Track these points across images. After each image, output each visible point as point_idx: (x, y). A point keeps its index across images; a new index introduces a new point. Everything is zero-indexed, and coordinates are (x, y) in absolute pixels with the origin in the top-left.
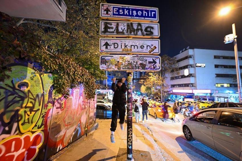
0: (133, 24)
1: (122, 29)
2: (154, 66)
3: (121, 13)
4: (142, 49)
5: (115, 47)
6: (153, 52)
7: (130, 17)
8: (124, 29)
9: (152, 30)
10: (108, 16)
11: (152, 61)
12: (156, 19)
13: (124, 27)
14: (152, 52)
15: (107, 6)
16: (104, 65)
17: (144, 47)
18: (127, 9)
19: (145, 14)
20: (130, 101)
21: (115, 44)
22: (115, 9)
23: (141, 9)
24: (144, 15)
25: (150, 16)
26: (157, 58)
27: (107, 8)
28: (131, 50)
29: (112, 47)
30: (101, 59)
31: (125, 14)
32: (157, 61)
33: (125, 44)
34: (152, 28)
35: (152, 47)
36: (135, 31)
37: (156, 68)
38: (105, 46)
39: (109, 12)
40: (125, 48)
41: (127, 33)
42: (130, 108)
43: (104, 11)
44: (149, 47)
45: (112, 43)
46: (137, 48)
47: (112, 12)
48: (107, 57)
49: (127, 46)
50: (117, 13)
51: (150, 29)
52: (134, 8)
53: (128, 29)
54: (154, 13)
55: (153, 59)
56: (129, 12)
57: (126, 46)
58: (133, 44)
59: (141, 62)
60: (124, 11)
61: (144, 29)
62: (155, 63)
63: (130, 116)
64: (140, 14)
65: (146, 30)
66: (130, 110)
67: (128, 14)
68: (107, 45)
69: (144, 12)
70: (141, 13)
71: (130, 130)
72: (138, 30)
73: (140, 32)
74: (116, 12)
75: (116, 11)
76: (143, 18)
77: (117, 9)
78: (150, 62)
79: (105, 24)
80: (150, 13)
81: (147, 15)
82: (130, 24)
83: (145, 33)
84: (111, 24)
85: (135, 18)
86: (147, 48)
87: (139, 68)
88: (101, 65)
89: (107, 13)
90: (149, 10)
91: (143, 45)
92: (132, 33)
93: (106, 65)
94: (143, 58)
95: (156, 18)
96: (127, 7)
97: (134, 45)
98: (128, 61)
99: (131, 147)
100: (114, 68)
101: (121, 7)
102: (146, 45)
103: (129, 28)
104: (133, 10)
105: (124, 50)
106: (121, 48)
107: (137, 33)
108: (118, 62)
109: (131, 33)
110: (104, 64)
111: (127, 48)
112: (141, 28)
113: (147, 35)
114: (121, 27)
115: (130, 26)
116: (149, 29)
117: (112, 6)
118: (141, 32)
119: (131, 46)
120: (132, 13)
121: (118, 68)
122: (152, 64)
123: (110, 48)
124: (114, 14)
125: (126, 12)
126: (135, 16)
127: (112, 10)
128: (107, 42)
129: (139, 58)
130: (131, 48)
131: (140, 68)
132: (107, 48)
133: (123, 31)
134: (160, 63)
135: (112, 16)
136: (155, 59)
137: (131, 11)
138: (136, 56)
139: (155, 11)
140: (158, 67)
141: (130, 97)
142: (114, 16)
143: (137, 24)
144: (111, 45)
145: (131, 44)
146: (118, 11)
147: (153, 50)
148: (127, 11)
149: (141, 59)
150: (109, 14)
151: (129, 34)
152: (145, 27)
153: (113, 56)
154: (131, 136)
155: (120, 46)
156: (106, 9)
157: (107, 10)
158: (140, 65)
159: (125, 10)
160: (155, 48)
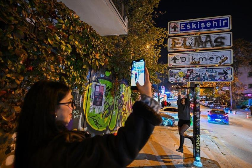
0: (202, 37)
1: (189, 43)
2: (225, 77)
3: (189, 27)
4: (211, 60)
5: (183, 60)
6: (224, 63)
7: (198, 30)
8: (192, 42)
9: (223, 41)
10: (176, 33)
11: (223, 72)
12: (229, 28)
13: (192, 41)
14: (222, 63)
15: (175, 23)
16: (173, 78)
17: (213, 58)
18: (194, 23)
19: (215, 24)
20: (198, 110)
21: (183, 58)
22: (182, 25)
23: (210, 19)
24: (214, 26)
25: (220, 25)
26: (228, 69)
27: (175, 25)
28: (199, 62)
29: (180, 61)
30: (170, 73)
31: (193, 28)
32: (229, 72)
33: (193, 57)
34: (224, 38)
35: (223, 58)
36: (203, 44)
37: (227, 79)
38: (173, 61)
39: (177, 29)
40: (193, 61)
41: (195, 46)
42: (198, 117)
43: (172, 29)
44: (219, 58)
45: (179, 57)
46: (206, 60)
47: (179, 29)
48: (175, 71)
49: (195, 59)
50: (185, 29)
51: (221, 40)
52: (203, 20)
53: (195, 42)
54: (226, 21)
55: (223, 70)
56: (197, 26)
57: (193, 59)
58: (201, 56)
59: (210, 74)
60: (191, 26)
61: (213, 40)
62: (227, 74)
63: (198, 123)
64: (208, 25)
65: (216, 41)
66: (198, 118)
67: (195, 27)
68: (175, 59)
69: (214, 23)
70: (210, 24)
71: (198, 136)
72: (206, 42)
73: (209, 44)
74: (183, 28)
75: (183, 26)
76: (213, 29)
77: (185, 24)
78: (220, 74)
79: (172, 40)
80: (220, 22)
81: (217, 25)
82: (198, 37)
83: (215, 44)
84: (178, 40)
85: (204, 30)
86: (217, 60)
87: (207, 80)
88: (170, 77)
89: (175, 30)
90: (220, 19)
91: (213, 57)
92: (201, 46)
93: (174, 77)
94: (212, 70)
95: (228, 26)
96: (195, 21)
97: (203, 58)
98: (196, 74)
99: (199, 151)
100: (182, 80)
101: (188, 22)
102: (216, 56)
103: (197, 42)
104: (201, 22)
105: (191, 63)
106: (189, 61)
107: (205, 45)
108: (186, 74)
109: (199, 46)
110: (173, 76)
111: (195, 61)
112: (211, 39)
113: (217, 46)
114: (188, 41)
115: (198, 39)
116: (219, 40)
117: (179, 23)
118: (211, 43)
119: (199, 58)
120: (200, 26)
121: (186, 80)
122: (223, 75)
123: (177, 62)
124: (181, 30)
125: (194, 26)
126: (203, 28)
127: (180, 27)
128: (175, 57)
129: (207, 70)
130: (199, 60)
131: (209, 79)
132: (175, 62)
133: (191, 45)
134: (232, 74)
135: (179, 32)
136: (226, 70)
137: (199, 24)
138: (204, 68)
139: (227, 19)
140: (229, 78)
141: (198, 107)
142: (182, 32)
143: (205, 37)
144: (179, 60)
145: (199, 56)
146: (185, 26)
147: (224, 61)
148: (195, 24)
149: (210, 70)
150: (177, 31)
151: (197, 47)
152: (215, 38)
153: (181, 70)
154: (199, 141)
155: (187, 60)
156: (173, 27)
157: (175, 28)
158: (209, 77)
159: (193, 24)
160: (227, 58)
